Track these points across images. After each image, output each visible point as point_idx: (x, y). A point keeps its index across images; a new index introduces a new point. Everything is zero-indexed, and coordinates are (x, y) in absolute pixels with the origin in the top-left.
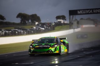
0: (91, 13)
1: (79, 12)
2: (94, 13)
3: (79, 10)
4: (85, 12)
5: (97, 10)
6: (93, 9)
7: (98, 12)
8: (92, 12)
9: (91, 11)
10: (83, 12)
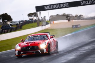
0: (58, 8)
1: (46, 8)
2: (61, 8)
3: (46, 6)
4: (52, 7)
5: (64, 4)
6: (60, 4)
7: (66, 6)
8: (60, 6)
9: (58, 6)
10: (50, 7)
